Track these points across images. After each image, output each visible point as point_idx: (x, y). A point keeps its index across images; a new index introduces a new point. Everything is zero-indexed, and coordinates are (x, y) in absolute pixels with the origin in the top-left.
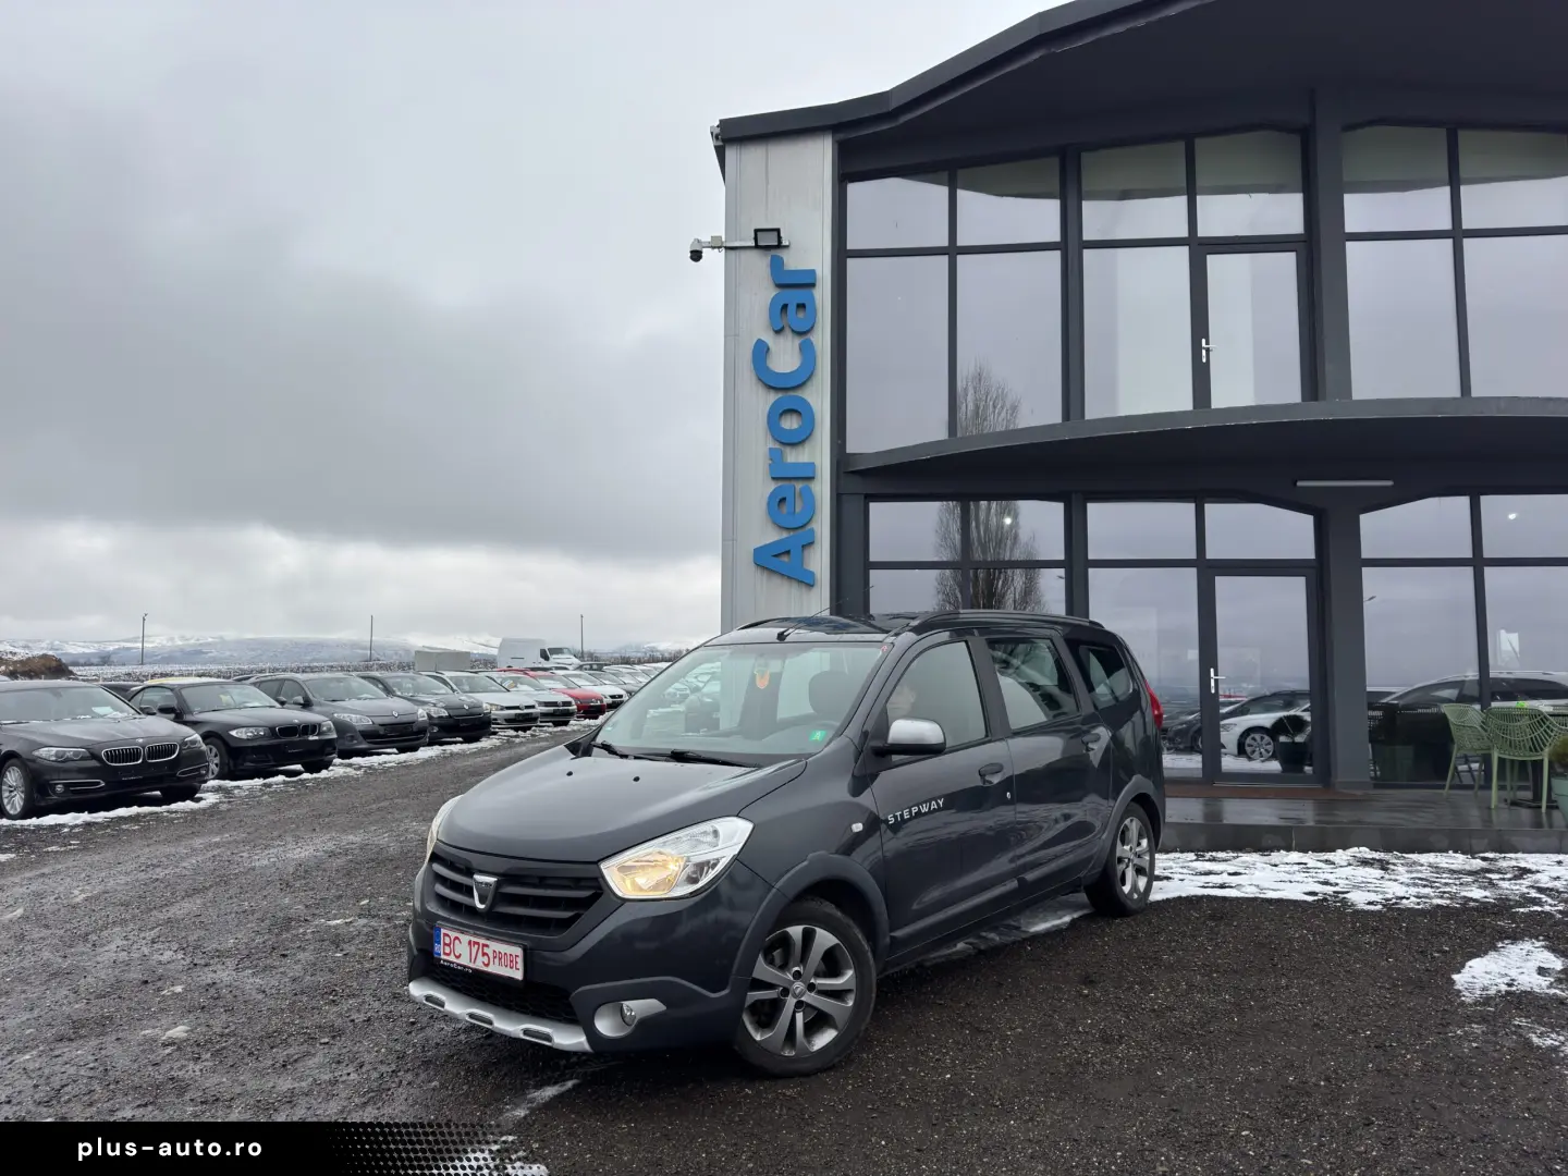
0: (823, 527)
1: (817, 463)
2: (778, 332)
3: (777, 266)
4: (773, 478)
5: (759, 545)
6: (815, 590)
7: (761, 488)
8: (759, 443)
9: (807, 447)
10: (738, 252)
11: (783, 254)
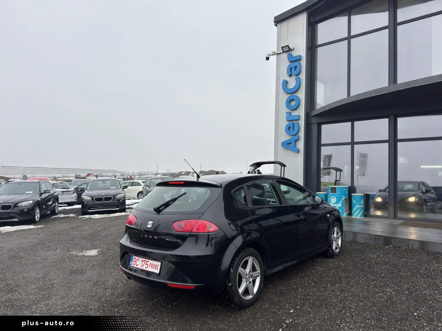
0: (302, 134)
1: (301, 115)
2: (290, 76)
3: (290, 56)
4: (288, 121)
5: (283, 141)
6: (299, 154)
7: (284, 123)
8: (284, 110)
9: (298, 110)
10: (279, 55)
11: (292, 53)
